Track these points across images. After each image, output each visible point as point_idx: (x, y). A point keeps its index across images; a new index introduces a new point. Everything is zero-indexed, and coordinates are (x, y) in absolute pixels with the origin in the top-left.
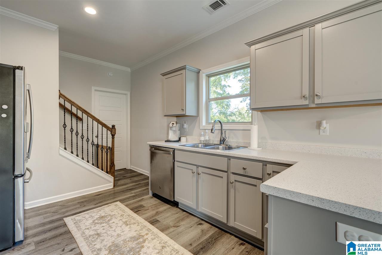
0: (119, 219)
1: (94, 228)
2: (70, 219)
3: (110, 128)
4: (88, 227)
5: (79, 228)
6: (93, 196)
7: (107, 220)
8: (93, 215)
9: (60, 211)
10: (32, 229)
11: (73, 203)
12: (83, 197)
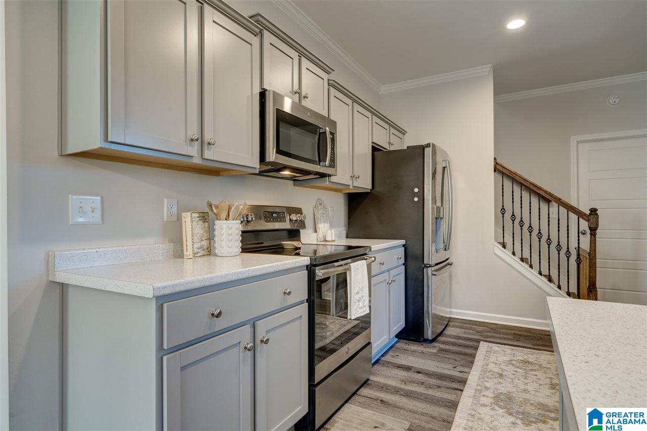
0: (549, 376)
1: (502, 367)
2: (487, 346)
3: (585, 215)
4: (496, 362)
5: (487, 357)
6: (542, 335)
7: (530, 368)
8: (518, 354)
9: (485, 334)
10: (446, 337)
11: (508, 331)
12: (529, 330)
